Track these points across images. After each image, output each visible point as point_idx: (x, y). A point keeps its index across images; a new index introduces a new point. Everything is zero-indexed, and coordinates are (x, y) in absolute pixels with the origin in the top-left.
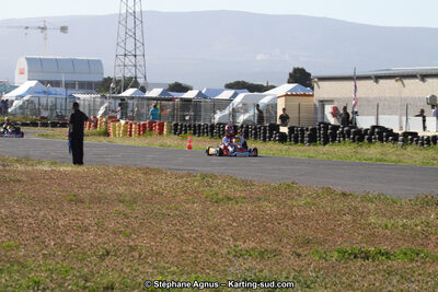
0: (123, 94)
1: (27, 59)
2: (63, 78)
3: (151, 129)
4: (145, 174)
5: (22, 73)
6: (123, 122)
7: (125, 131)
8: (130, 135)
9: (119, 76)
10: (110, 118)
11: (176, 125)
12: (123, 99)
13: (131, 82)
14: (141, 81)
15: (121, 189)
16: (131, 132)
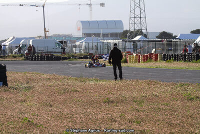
0: (135, 39)
1: (82, 22)
2: (102, 32)
3: (151, 58)
4: (148, 84)
5: (79, 30)
6: (135, 55)
7: (136, 60)
8: (139, 62)
9: (132, 29)
10: (128, 52)
11: (165, 55)
12: (134, 42)
13: (139, 32)
14: (144, 31)
15: (135, 94)
16: (139, 60)
